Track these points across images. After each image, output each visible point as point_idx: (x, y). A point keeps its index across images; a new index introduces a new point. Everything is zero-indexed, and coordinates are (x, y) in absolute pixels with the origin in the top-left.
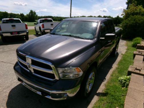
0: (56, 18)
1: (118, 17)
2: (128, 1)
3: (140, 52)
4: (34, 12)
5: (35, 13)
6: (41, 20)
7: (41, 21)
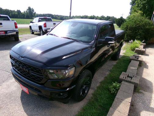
0: (57, 16)
1: (122, 18)
2: (132, 2)
3: (136, 57)
4: (32, 8)
5: (33, 10)
6: (40, 18)
7: (40, 20)
